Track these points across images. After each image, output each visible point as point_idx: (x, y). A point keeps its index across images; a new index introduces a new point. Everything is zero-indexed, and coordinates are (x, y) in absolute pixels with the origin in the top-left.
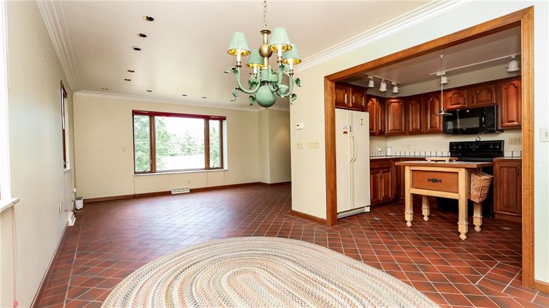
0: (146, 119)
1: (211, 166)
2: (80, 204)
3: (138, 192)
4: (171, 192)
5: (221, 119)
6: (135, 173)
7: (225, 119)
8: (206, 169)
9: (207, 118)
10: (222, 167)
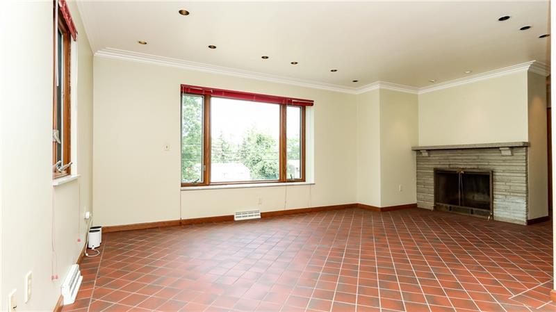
0: (199, 100)
1: (288, 177)
2: (95, 240)
3: (185, 217)
4: (233, 217)
5: (304, 104)
6: (183, 185)
7: (312, 105)
8: (280, 181)
9: (284, 102)
10: (303, 179)
